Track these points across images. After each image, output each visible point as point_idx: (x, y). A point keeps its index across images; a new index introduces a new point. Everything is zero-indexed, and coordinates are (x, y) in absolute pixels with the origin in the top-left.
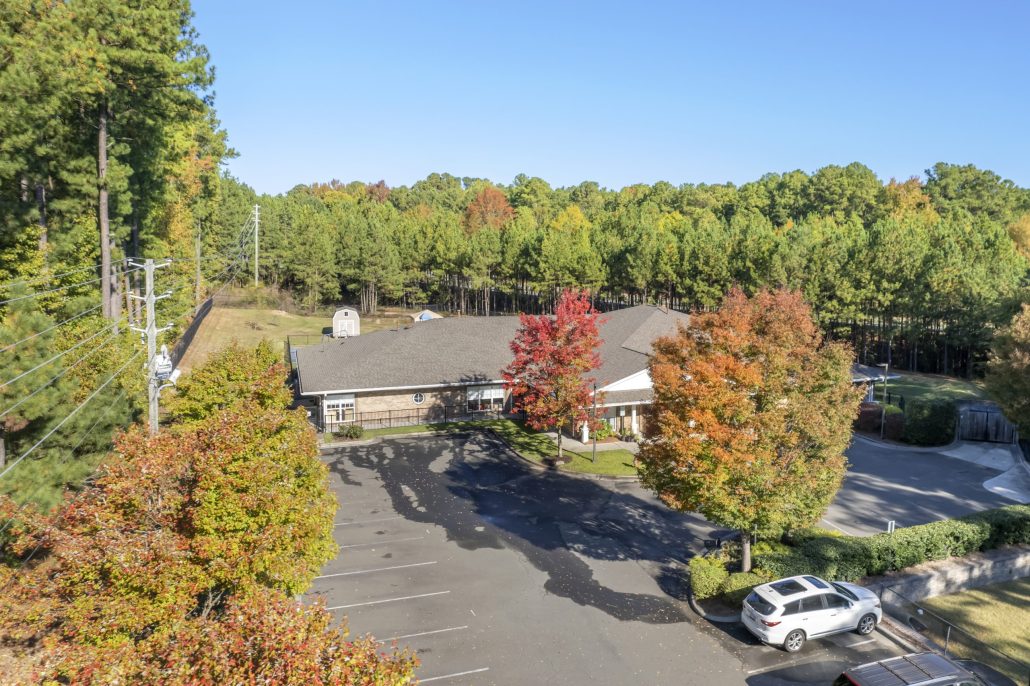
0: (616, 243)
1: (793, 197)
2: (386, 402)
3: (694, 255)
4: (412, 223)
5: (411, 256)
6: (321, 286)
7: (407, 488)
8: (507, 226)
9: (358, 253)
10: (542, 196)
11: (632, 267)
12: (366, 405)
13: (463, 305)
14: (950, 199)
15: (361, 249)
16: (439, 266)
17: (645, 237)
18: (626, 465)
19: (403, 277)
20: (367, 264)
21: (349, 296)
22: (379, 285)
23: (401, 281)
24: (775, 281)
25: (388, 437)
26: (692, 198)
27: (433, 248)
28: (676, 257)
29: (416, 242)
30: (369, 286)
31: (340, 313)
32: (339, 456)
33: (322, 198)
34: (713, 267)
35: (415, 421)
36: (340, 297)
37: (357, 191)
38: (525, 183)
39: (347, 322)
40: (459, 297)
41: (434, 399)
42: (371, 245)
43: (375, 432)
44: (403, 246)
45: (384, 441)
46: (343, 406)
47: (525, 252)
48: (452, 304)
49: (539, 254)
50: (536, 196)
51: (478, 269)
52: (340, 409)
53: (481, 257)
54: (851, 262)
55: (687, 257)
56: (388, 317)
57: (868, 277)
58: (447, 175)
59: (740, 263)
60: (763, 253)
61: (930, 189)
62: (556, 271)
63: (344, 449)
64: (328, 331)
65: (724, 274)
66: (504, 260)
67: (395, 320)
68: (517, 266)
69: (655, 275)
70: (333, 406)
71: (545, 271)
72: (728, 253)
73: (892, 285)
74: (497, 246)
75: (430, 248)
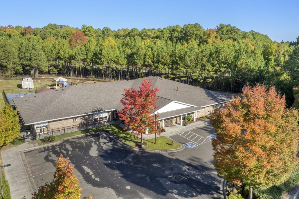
0: (129, 51)
1: (178, 34)
2: (61, 123)
3: (158, 56)
4: (49, 43)
5: (50, 56)
6: (14, 68)
7: (86, 167)
8: (86, 44)
9: (29, 55)
10: (92, 32)
11: (136, 60)
12: (54, 126)
13: (71, 73)
14: (224, 35)
15: (30, 54)
16: (61, 59)
17: (140, 49)
18: (168, 144)
19: (47, 64)
20: (33, 60)
21: (26, 72)
22: (39, 67)
23: (47, 65)
24: (186, 64)
25: (65, 139)
26: (145, 34)
27: (58, 53)
28: (151, 56)
29: (52, 51)
30: (34, 68)
31: (25, 79)
32: (47, 152)
33: (5, 32)
34: (165, 60)
35: (74, 130)
36: (22, 72)
37: (20, 29)
38: (86, 28)
39: (28, 83)
40: (69, 70)
41: (81, 120)
42: (34, 52)
43: (60, 137)
44: (46, 52)
45: (65, 141)
46: (43, 126)
47: (95, 54)
48: (67, 74)
49: (101, 55)
50: (90, 32)
51: (78, 61)
52: (42, 128)
53: (79, 56)
54: (211, 58)
55: (155, 56)
56: (43, 79)
57: (216, 63)
58: (55, 25)
59: (174, 58)
60: (182, 55)
61: (219, 32)
62: (108, 61)
63: (48, 147)
64: (20, 86)
65: (168, 62)
66: (87, 57)
67: (46, 80)
68: (92, 59)
69: (145, 62)
70: (39, 127)
71: (104, 61)
72: (169, 55)
73: (224, 65)
74: (84, 52)
75: (57, 53)
